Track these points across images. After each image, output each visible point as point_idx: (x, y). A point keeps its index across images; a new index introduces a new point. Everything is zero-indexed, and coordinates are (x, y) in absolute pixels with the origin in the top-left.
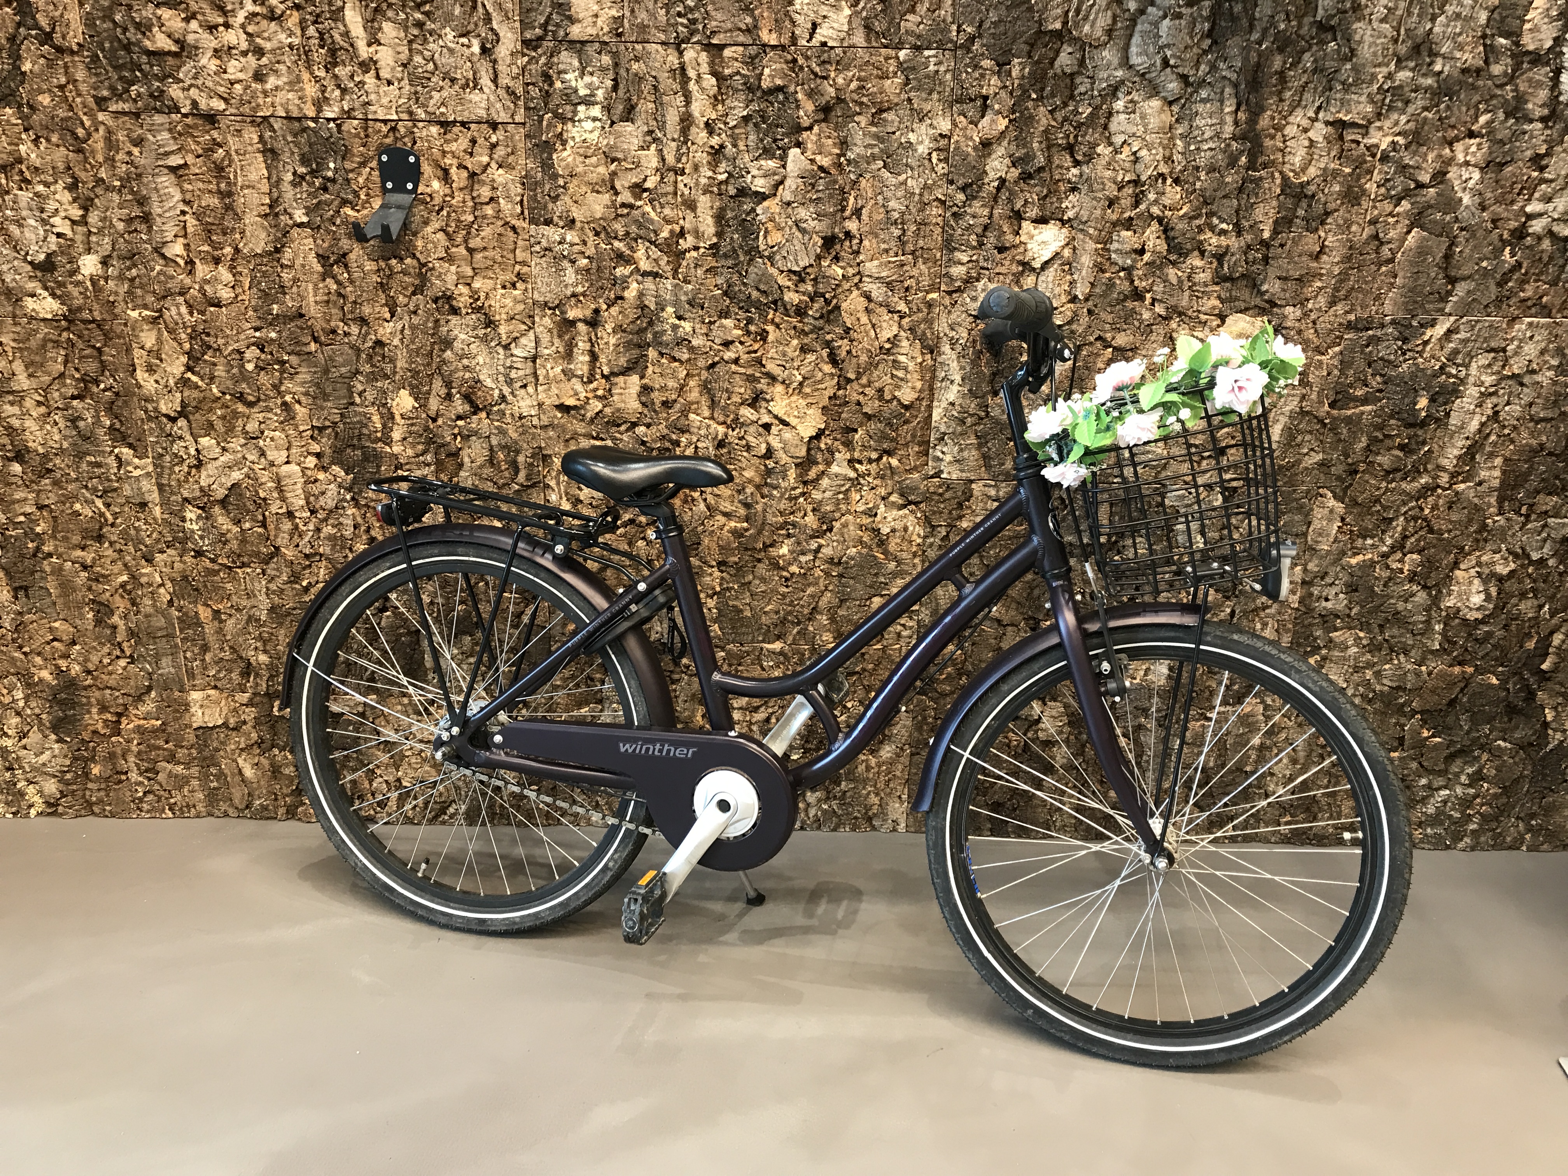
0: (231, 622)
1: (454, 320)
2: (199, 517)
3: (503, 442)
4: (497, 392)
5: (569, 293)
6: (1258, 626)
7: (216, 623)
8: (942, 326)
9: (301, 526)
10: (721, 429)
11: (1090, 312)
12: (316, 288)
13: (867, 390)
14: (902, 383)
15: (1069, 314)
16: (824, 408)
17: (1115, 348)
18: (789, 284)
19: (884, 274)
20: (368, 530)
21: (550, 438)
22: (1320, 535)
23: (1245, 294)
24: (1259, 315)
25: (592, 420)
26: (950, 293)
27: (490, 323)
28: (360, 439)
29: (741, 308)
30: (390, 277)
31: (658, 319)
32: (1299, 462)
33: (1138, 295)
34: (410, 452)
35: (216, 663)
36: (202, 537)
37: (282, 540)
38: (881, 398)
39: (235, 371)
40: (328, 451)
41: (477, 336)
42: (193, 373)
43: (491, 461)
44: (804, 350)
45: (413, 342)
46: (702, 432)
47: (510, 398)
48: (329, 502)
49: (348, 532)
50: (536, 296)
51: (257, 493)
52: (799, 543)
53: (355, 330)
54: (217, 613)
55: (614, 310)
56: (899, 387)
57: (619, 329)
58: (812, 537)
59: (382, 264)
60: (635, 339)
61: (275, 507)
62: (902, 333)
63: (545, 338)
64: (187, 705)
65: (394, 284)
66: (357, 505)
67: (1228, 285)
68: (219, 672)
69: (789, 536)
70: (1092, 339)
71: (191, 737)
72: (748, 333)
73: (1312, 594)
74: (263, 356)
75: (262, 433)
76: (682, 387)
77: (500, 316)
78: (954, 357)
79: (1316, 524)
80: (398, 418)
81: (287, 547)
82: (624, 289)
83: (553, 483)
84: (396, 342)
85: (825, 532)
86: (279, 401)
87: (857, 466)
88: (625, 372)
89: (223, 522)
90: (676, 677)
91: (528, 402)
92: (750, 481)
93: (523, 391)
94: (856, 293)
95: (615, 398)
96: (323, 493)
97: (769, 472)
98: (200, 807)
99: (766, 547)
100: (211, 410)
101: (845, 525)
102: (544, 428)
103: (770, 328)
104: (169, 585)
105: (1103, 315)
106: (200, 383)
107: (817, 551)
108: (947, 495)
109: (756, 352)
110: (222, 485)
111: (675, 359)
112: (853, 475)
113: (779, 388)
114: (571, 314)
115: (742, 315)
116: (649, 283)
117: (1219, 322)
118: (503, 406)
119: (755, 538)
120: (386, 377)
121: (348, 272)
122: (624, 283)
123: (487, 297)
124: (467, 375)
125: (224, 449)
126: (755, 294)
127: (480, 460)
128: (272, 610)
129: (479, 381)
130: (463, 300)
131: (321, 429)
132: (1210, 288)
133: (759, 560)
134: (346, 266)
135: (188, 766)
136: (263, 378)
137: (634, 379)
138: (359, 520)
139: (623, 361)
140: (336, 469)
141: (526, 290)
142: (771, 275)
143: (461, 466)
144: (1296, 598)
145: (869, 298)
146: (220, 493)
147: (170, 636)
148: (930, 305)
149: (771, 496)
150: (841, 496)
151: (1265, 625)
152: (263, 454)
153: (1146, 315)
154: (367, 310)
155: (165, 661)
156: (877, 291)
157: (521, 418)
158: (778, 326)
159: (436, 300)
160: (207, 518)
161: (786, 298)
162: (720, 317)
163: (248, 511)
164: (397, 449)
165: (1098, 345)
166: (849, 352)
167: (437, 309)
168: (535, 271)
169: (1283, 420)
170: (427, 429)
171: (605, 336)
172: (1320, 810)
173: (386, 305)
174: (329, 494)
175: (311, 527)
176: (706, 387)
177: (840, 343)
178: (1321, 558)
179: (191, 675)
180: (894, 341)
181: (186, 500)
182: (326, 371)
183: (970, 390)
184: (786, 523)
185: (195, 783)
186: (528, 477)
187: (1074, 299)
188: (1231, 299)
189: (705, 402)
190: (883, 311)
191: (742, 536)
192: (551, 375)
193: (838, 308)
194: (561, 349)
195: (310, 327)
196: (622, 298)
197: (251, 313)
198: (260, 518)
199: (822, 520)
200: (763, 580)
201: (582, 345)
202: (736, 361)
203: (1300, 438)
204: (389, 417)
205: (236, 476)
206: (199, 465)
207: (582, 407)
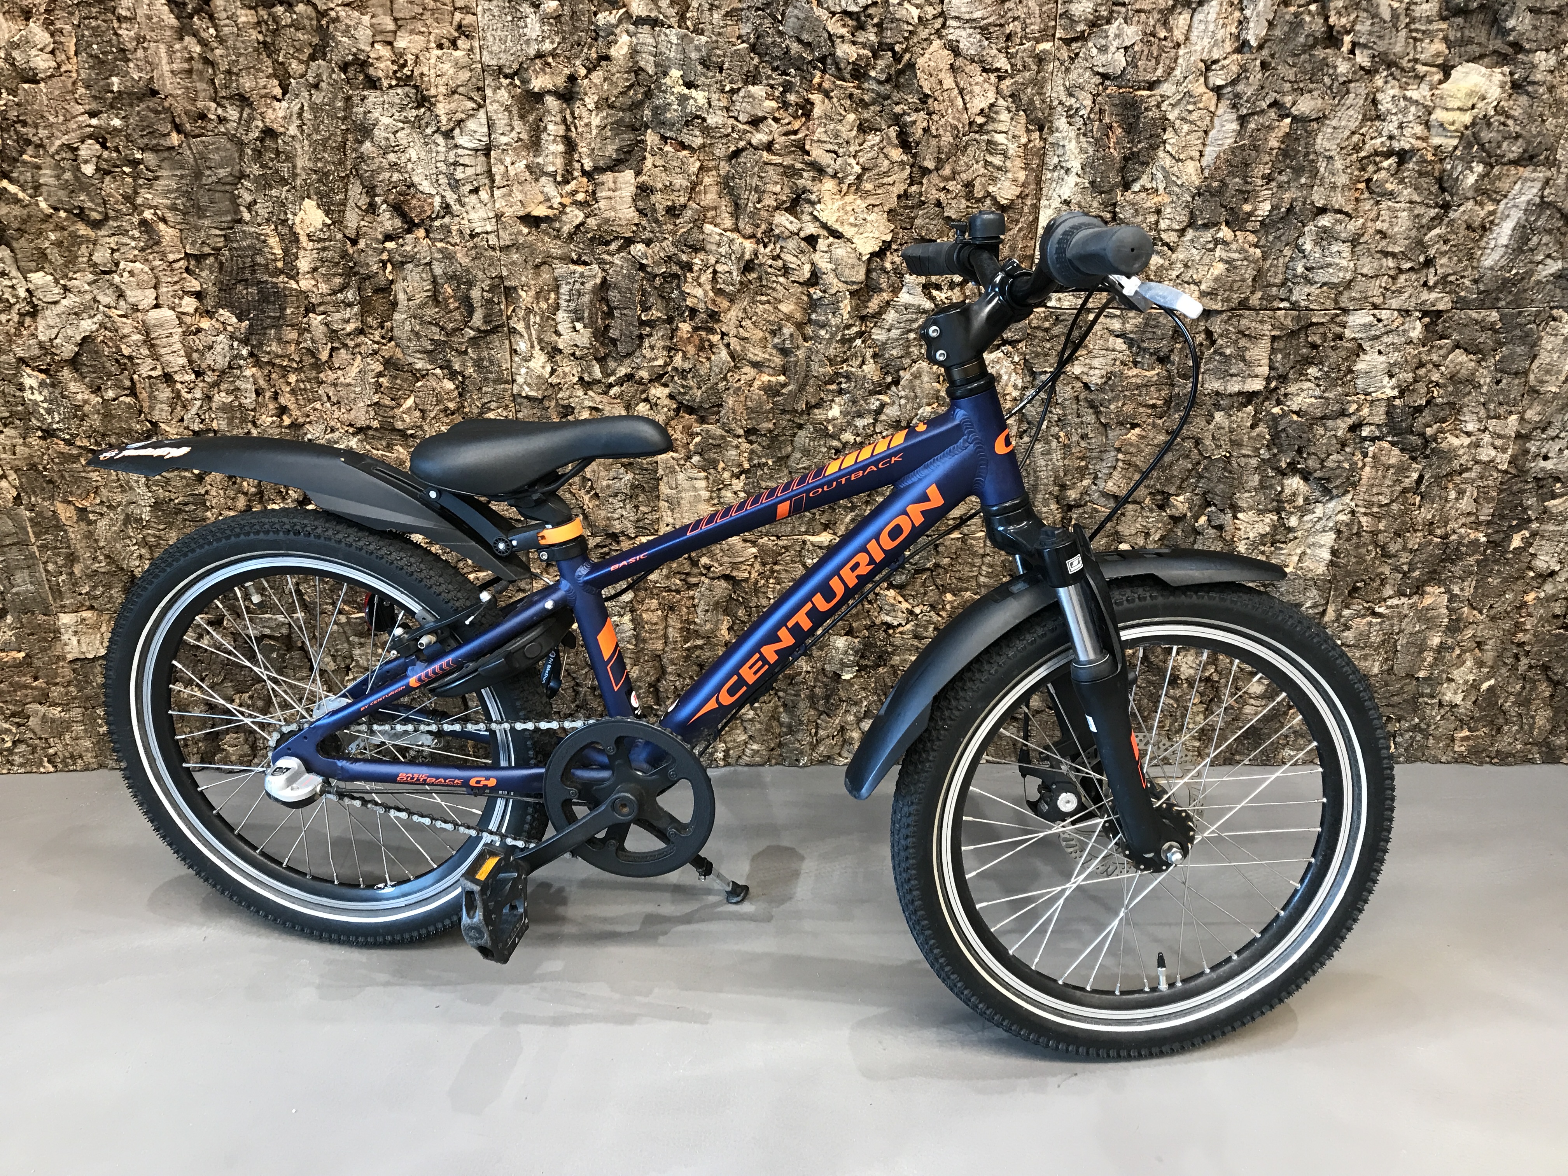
0: (102, 524)
1: (373, 97)
2: (42, 384)
3: (450, 271)
4: (437, 200)
5: (532, 52)
6: (1453, 495)
7: (83, 525)
8: (1056, 91)
9: (183, 393)
10: (749, 246)
11: (1264, 66)
12: (171, 52)
13: (951, 185)
14: (999, 174)
15: (1235, 68)
16: (890, 211)
17: (1295, 119)
18: (844, 31)
19: (977, 15)
20: (275, 397)
21: (514, 263)
22: (1548, 372)
23: (1479, 34)
24: (1497, 64)
25: (571, 236)
26: (1068, 42)
27: (423, 101)
28: (254, 272)
29: (775, 69)
30: (276, 32)
31: (659, 88)
32: (1530, 273)
33: (1332, 38)
34: (324, 288)
35: (89, 577)
36: (49, 412)
37: (160, 413)
38: (969, 196)
39: (68, 175)
40: (212, 289)
41: (406, 121)
42: (11, 181)
43: (435, 297)
44: (863, 128)
45: (317, 131)
46: (723, 250)
47: (456, 208)
48: (219, 359)
49: (249, 400)
50: (487, 58)
51: (118, 347)
52: (854, 402)
53: (232, 113)
54: (82, 512)
55: (597, 76)
56: (993, 180)
57: (603, 103)
58: (872, 393)
59: (263, 13)
60: (628, 117)
61: (145, 368)
62: (1001, 102)
63: (501, 120)
64: (57, 631)
65: (282, 43)
66: (258, 364)
67: (1460, 20)
68: (94, 588)
69: (840, 392)
70: (1264, 105)
71: (67, 672)
72: (785, 105)
73: (1527, 452)
74: (106, 154)
75: (117, 264)
76: (694, 186)
77: (437, 90)
78: (1073, 134)
79: (1544, 358)
80: (303, 239)
81: (168, 422)
82: (609, 44)
83: (520, 326)
84: (293, 130)
85: (888, 386)
86: (136, 220)
87: (935, 293)
88: (614, 166)
89: (78, 391)
90: (693, 580)
91: (482, 213)
92: (789, 318)
93: (473, 197)
94: (937, 43)
95: (602, 204)
96: (210, 348)
97: (813, 305)
98: (89, 757)
99: (810, 407)
100: (40, 233)
101: (917, 376)
102: (505, 249)
103: (816, 98)
104: (13, 476)
105: (1282, 70)
106: (21, 195)
107: (879, 411)
108: (1056, 331)
109: (795, 132)
110: (68, 339)
111: (683, 146)
112: (928, 305)
113: (829, 185)
114: (538, 83)
115: (777, 79)
116: (645, 35)
117: (1439, 76)
118: (447, 220)
119: (795, 396)
120: (283, 181)
121: (216, 27)
122: (609, 35)
123: (417, 62)
124: (396, 177)
125: (66, 289)
126: (795, 47)
127: (420, 297)
128: (157, 506)
129: (412, 185)
130: (382, 68)
131: (199, 258)
132: (1435, 26)
133: (800, 427)
134: (211, 17)
135: (66, 707)
136: (109, 186)
137: (627, 177)
138: (262, 382)
139: (611, 150)
140: (225, 314)
141: (471, 49)
142: (818, 19)
143: (394, 305)
144: (1507, 456)
145: (954, 49)
146: (68, 350)
147: (23, 543)
148: (1040, 60)
149: (816, 338)
150: (912, 336)
151: (1461, 493)
152: (121, 295)
153: (1343, 68)
154: (247, 83)
155: (20, 577)
156: (968, 40)
157: (472, 236)
158: (827, 94)
159: (344, 67)
160: (53, 385)
161: (839, 53)
162: (746, 83)
163: (109, 375)
164: (305, 284)
165: (1272, 114)
166: (926, 130)
167: (348, 81)
168: (483, 20)
169: (1516, 215)
170: (344, 255)
171: (585, 114)
172: (1507, 722)
173: (275, 75)
174: (218, 348)
175: (198, 394)
176: (726, 185)
177: (914, 116)
178: (1546, 403)
179: (57, 592)
180: (989, 113)
181: (21, 360)
182: (198, 175)
183: (1092, 183)
184: (837, 374)
185: (79, 728)
186: (487, 319)
187: (1242, 47)
188: (1464, 42)
189: (725, 206)
190: (975, 69)
191: (778, 393)
192: (512, 172)
193: (911, 66)
194: (524, 136)
195: (168, 110)
196: (607, 58)
197: (82, 91)
198: (128, 383)
199: (885, 370)
200: (806, 452)
201: (554, 129)
202: (769, 147)
203: (1535, 240)
204: (291, 239)
205: (87, 325)
206: (34, 313)
207: (556, 218)
